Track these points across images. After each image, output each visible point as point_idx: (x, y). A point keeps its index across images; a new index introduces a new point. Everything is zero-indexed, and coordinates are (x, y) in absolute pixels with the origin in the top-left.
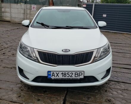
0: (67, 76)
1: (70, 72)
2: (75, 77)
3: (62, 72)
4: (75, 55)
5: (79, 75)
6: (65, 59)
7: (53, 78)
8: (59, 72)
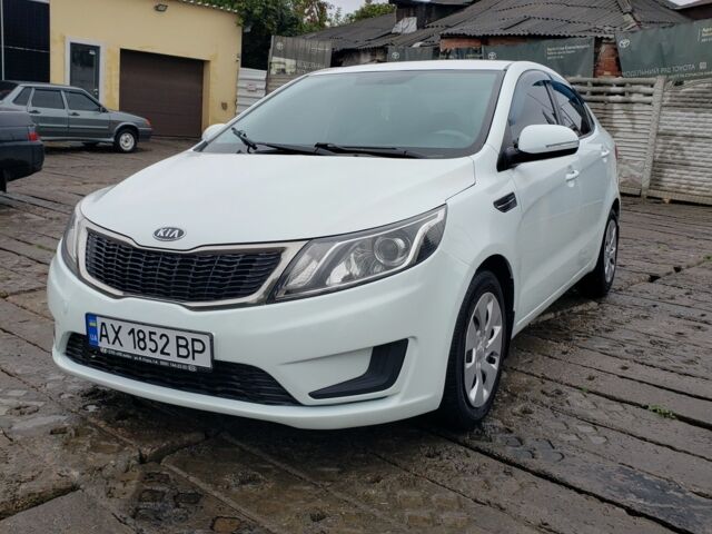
0: (148, 347)
1: (160, 332)
2: (179, 356)
3: (133, 326)
4: (193, 255)
5: (194, 351)
6: (155, 270)
7: (104, 345)
8: (120, 323)
